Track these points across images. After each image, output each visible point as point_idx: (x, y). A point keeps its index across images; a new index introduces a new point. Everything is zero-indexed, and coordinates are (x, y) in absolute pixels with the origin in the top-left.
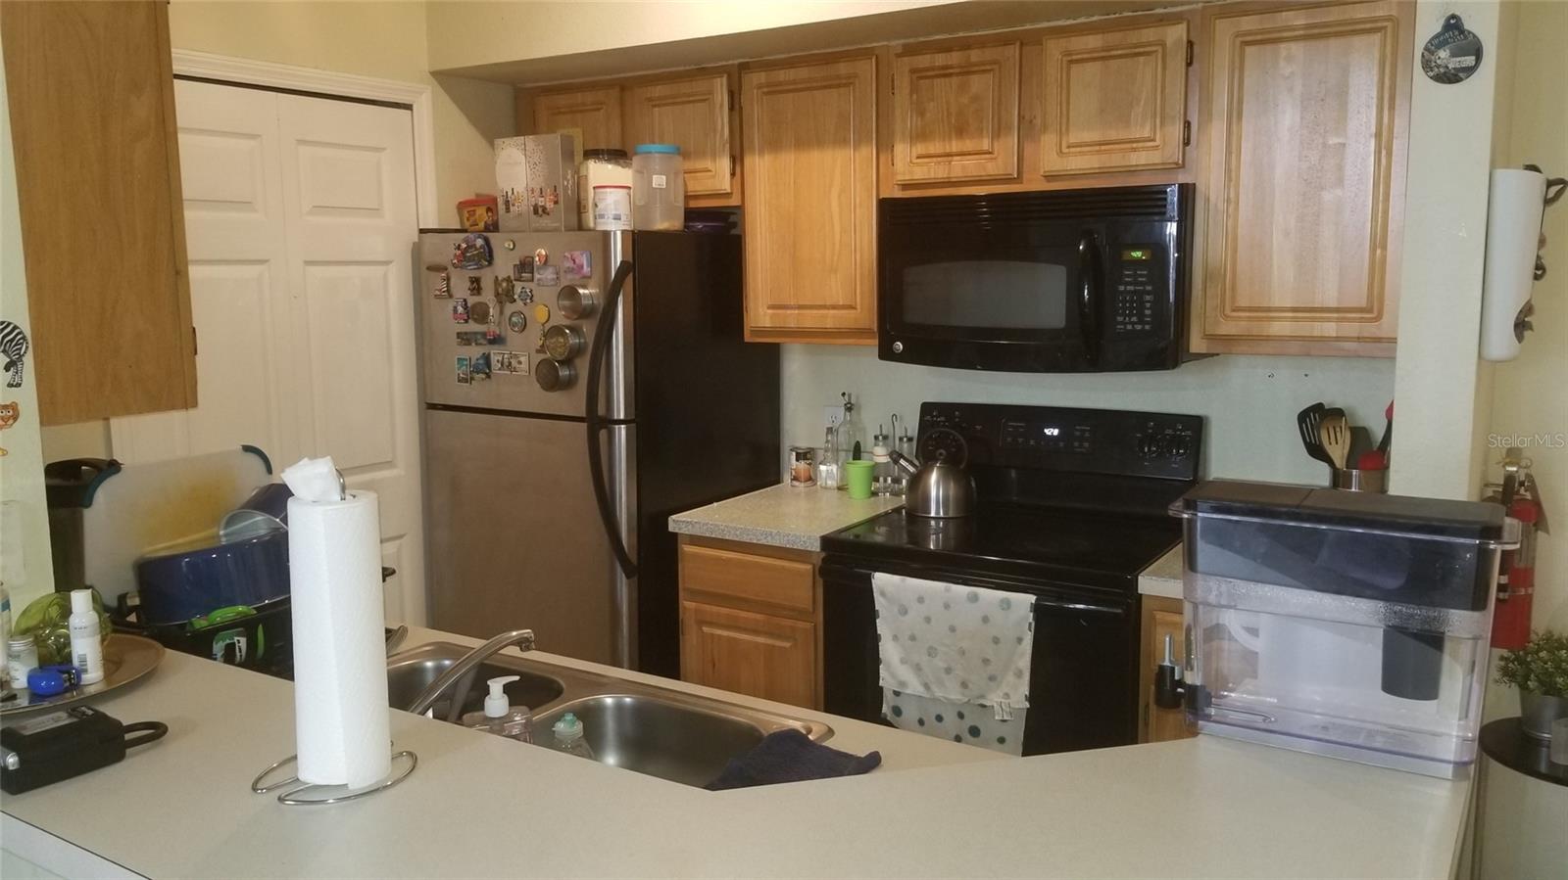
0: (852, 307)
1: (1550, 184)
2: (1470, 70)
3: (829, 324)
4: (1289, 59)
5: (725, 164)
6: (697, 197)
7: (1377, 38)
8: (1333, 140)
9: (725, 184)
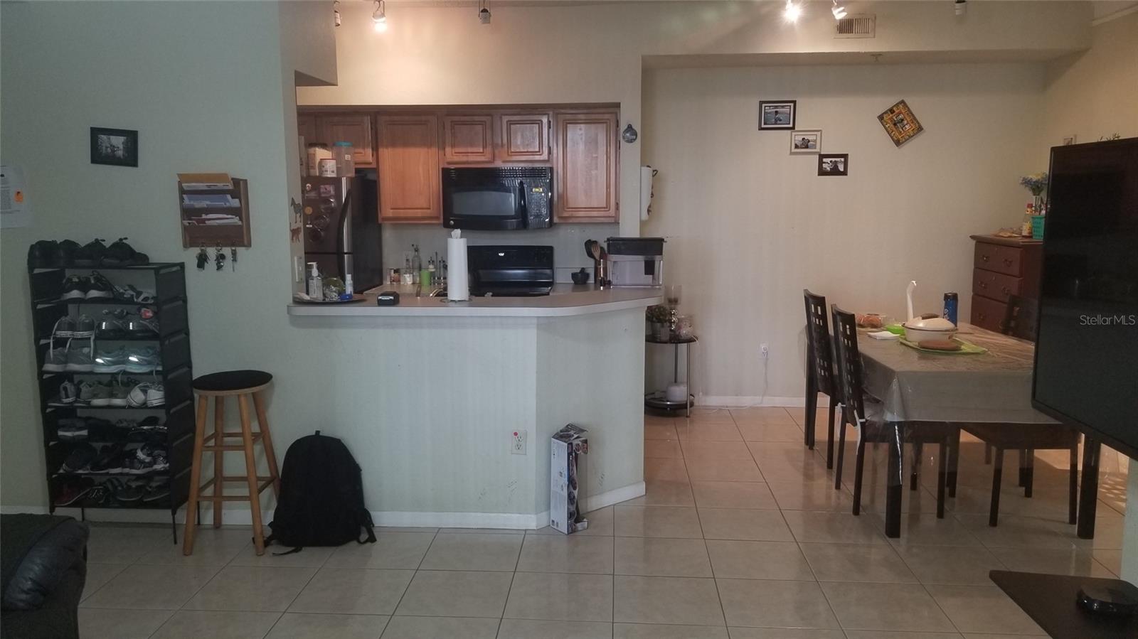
0: (429, 209)
1: (654, 171)
2: (635, 140)
3: (419, 215)
4: (580, 129)
5: (369, 151)
6: (358, 164)
7: (605, 125)
8: (594, 155)
9: (370, 159)
